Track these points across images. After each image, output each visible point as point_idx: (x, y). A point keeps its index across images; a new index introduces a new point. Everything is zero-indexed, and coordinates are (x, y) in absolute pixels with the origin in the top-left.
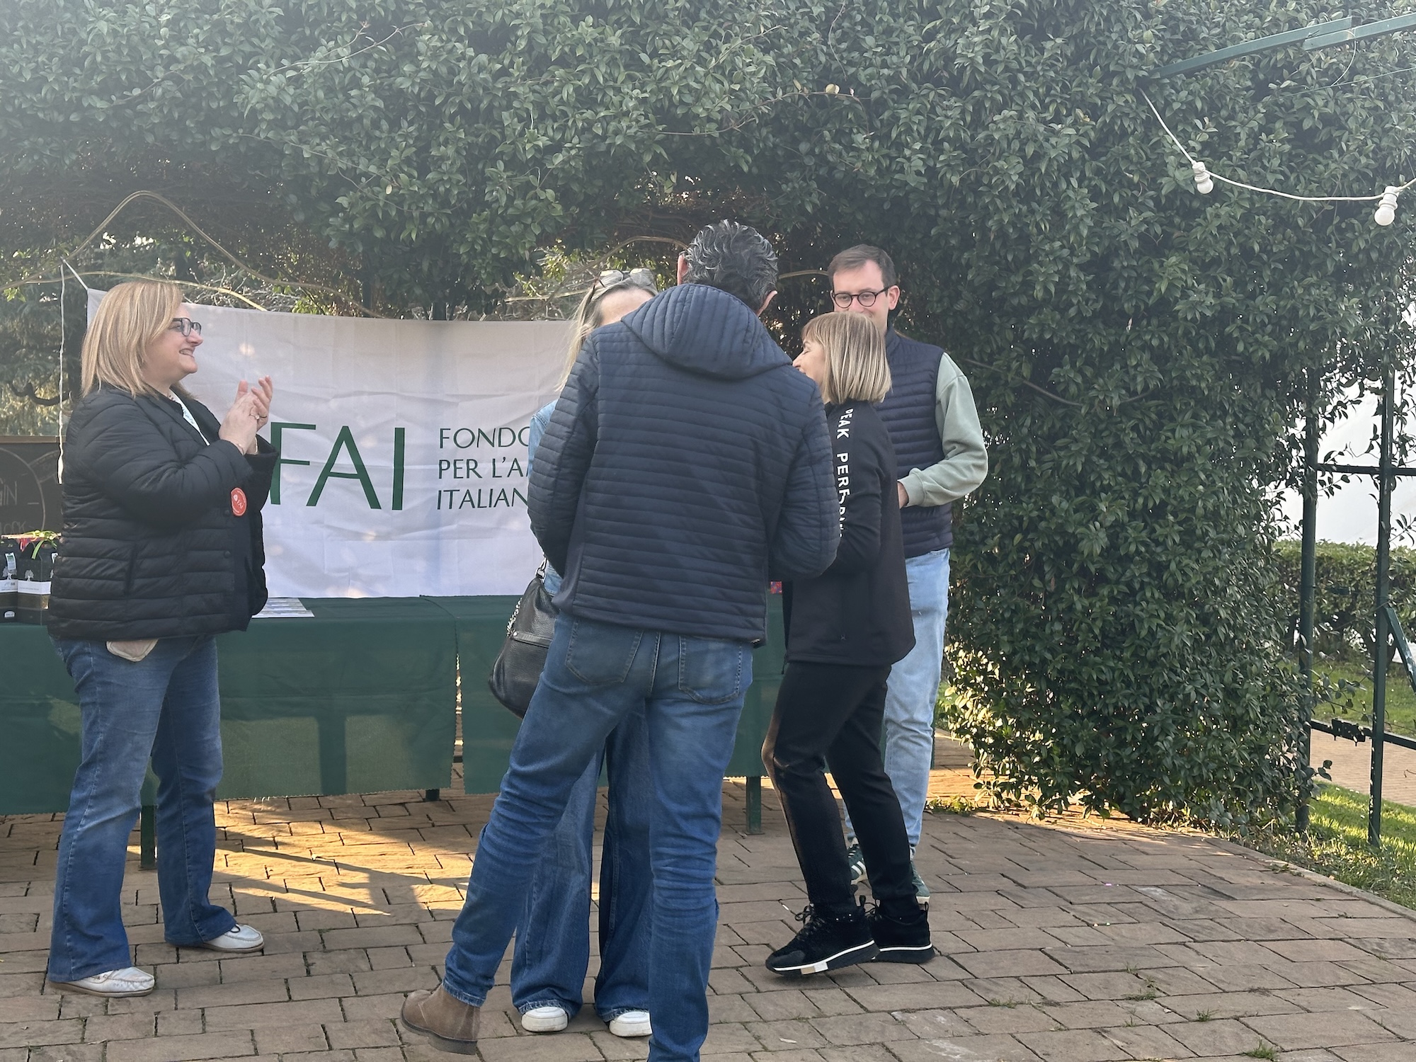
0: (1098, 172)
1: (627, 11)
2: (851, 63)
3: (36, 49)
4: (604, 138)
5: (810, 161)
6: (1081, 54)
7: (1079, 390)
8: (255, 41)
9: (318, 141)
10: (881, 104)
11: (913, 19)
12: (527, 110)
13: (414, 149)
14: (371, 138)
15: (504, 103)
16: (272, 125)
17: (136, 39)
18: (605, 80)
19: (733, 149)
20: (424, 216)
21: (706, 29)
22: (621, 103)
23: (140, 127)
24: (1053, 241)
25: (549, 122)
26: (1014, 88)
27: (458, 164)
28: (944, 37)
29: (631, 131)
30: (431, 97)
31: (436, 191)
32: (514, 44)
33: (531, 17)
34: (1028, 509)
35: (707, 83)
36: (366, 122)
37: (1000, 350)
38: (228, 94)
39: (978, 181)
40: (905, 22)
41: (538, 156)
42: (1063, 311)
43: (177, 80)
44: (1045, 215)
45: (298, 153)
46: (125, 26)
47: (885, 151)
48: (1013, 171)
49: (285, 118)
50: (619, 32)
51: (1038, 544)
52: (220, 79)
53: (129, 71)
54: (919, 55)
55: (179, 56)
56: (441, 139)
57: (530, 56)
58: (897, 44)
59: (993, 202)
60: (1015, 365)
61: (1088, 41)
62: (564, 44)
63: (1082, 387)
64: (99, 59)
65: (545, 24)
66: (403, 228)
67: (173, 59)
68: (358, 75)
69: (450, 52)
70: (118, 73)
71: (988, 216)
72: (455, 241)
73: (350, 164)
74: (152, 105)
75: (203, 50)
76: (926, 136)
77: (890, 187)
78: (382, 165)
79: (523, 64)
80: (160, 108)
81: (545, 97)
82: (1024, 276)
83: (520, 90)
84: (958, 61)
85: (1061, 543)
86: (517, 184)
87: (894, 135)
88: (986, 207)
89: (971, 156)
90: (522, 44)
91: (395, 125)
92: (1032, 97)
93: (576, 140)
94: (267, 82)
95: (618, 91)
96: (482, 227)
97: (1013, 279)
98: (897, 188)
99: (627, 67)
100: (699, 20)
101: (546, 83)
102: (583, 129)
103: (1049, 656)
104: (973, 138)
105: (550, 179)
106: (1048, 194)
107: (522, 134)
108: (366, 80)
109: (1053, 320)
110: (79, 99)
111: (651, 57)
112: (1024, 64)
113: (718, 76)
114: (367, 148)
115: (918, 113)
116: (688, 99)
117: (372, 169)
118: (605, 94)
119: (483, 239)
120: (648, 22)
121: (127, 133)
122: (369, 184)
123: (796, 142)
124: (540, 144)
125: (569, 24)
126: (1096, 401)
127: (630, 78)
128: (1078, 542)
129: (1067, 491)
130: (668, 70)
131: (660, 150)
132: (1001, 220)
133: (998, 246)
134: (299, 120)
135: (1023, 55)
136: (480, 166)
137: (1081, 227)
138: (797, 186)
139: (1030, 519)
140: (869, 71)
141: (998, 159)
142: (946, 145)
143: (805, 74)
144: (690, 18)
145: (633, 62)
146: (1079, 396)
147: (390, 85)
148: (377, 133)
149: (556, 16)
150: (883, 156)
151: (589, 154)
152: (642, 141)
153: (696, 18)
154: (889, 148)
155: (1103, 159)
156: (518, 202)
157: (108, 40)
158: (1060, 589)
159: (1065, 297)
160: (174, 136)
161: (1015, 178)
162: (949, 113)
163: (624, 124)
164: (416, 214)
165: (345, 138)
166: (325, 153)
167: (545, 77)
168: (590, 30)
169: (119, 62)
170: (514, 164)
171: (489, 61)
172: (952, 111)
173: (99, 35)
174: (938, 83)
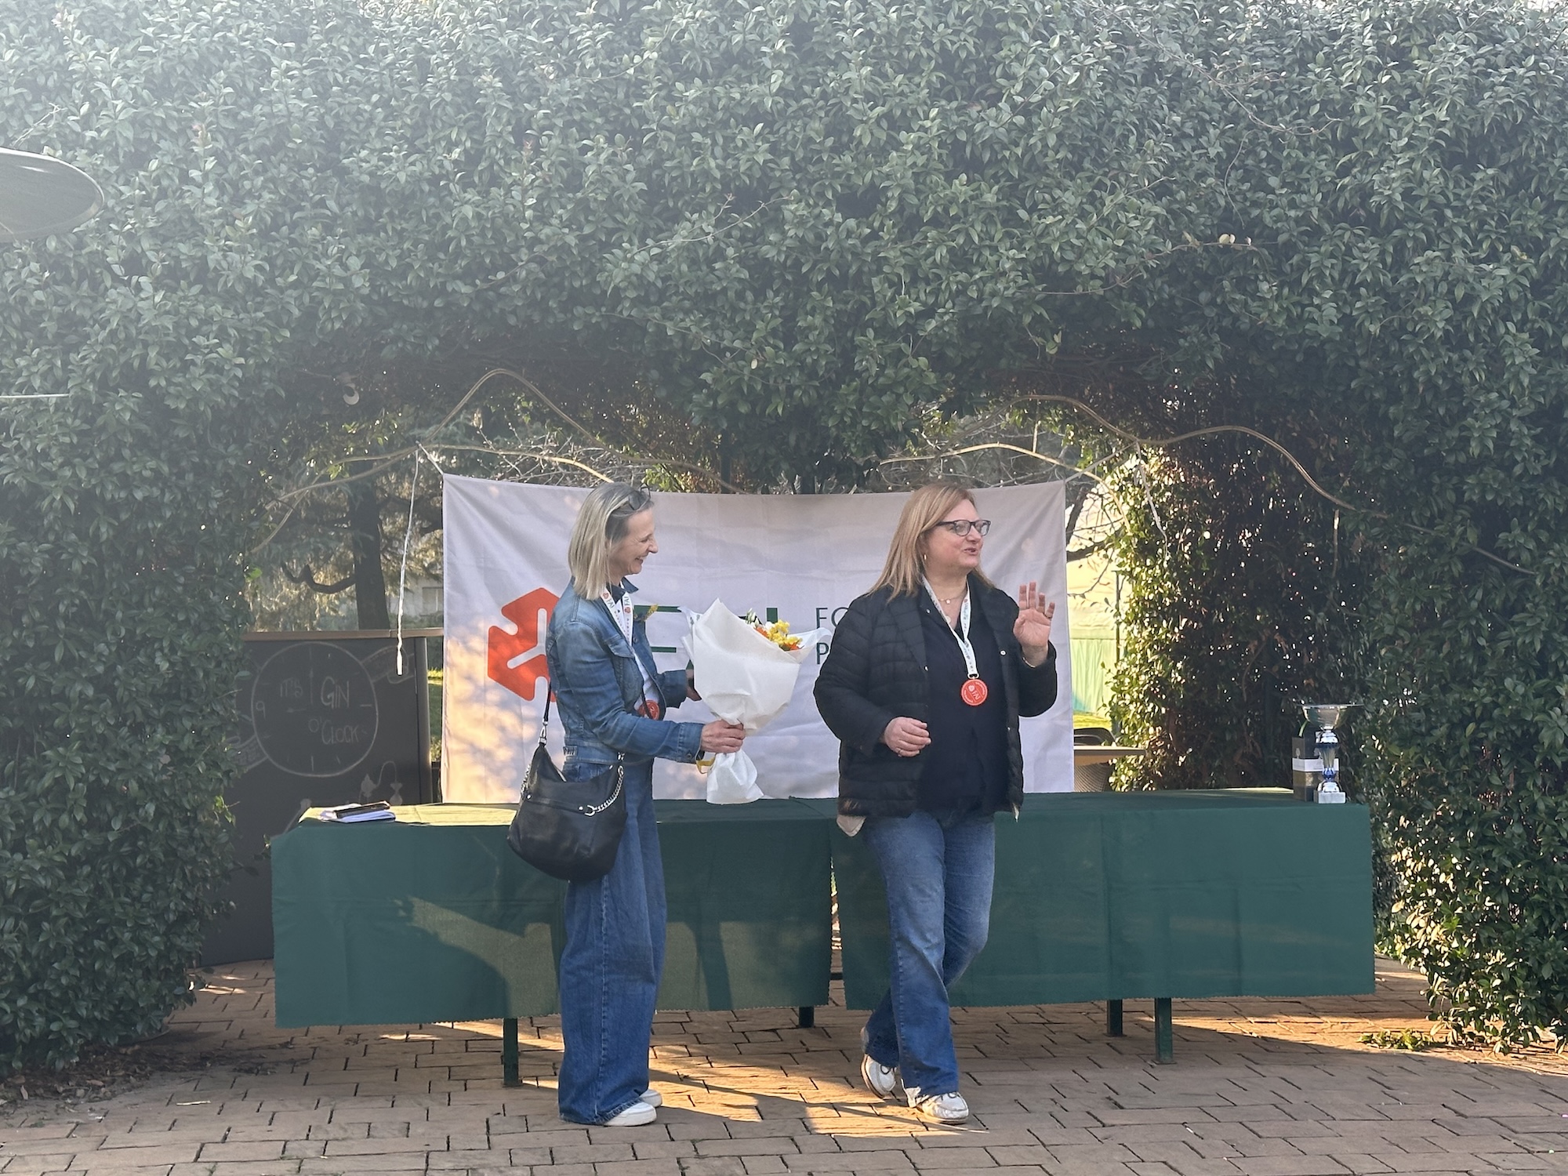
0: (1543, 313)
1: (1004, 164)
2: (1255, 204)
3: (400, 234)
4: (980, 300)
5: (1210, 312)
6: (1521, 182)
7: (1533, 557)
8: (619, 217)
9: (681, 316)
10: (1290, 248)
11: (1325, 152)
12: (899, 276)
13: (780, 320)
14: (735, 310)
15: (874, 267)
16: (635, 302)
17: (500, 221)
18: (981, 239)
19: (1124, 303)
20: (790, 389)
21: (1090, 179)
22: (998, 262)
23: (502, 311)
24: (1489, 391)
25: (922, 286)
26: (1441, 224)
27: (826, 332)
28: (1361, 172)
29: (1009, 293)
30: (798, 264)
31: (803, 362)
32: (884, 205)
33: (903, 177)
34: (1481, 692)
35: (1090, 238)
36: (731, 294)
37: (1442, 514)
38: (591, 272)
39: (1402, 328)
40: (1318, 155)
41: (911, 322)
42: (1508, 470)
43: (541, 261)
44: (1479, 363)
45: (661, 330)
46: (488, 209)
47: (1296, 298)
48: (1438, 318)
49: (648, 294)
50: (996, 188)
51: (1492, 735)
52: (583, 258)
53: (492, 254)
54: (1331, 193)
55: (542, 237)
56: (809, 307)
57: (902, 216)
58: (1307, 180)
59: (1418, 351)
60: (1459, 530)
61: (1529, 169)
62: (936, 203)
63: (1537, 554)
64: (464, 243)
65: (916, 182)
66: (769, 402)
67: (536, 241)
68: (723, 245)
69: (819, 216)
70: (482, 257)
71: (1414, 366)
72: (823, 413)
73: (714, 338)
74: (516, 288)
75: (566, 230)
76: (1342, 280)
77: (1304, 335)
78: (747, 338)
79: (894, 225)
80: (524, 289)
81: (917, 260)
82: (1461, 431)
83: (891, 254)
84: (1375, 198)
85: (1519, 733)
86: (888, 351)
87: (1304, 280)
88: (1411, 357)
89: (1393, 303)
90: (893, 206)
91: (760, 295)
92: (1460, 234)
93: (949, 305)
94: (632, 260)
95: (994, 250)
96: (851, 398)
97: (1449, 433)
98: (1310, 338)
99: (1004, 223)
100: (1082, 169)
101: (918, 245)
102: (958, 291)
103: (1508, 864)
104: (1395, 280)
105: (922, 347)
106: (1485, 341)
107: (893, 299)
108: (730, 252)
109: (1495, 479)
110: (444, 284)
111: (1030, 212)
112: (1452, 197)
113: (1103, 229)
114: (732, 320)
115: (1332, 256)
116: (1070, 256)
117: (737, 344)
118: (981, 254)
119: (852, 411)
120: (1027, 175)
121: (489, 315)
122: (733, 359)
123: (1196, 291)
124: (912, 310)
125: (942, 181)
126: (1552, 571)
127: (1009, 235)
128: (1538, 732)
129: (1528, 675)
130: (1047, 226)
131: (1040, 310)
132: (1428, 372)
133: (1429, 398)
134: (662, 295)
135: (1451, 186)
136: (849, 334)
137: (1522, 376)
138: (1195, 340)
139: (1485, 706)
140: (1275, 212)
141: (1425, 303)
142: (1363, 290)
143: (1202, 220)
144: (1072, 168)
145: (1010, 219)
146: (1532, 565)
147: (755, 254)
148: (742, 305)
149: (928, 174)
150: (1294, 304)
151: (964, 320)
152: (1022, 301)
153: (1079, 168)
154: (1300, 295)
155: (1550, 297)
156: (889, 371)
157: (473, 224)
158: (1520, 786)
159: (1507, 454)
160: (536, 318)
161: (1441, 325)
162: (1366, 256)
163: (1000, 286)
164: (782, 387)
165: (709, 311)
166: (688, 329)
167: (917, 238)
168: (964, 189)
169: (484, 245)
170: (885, 331)
171: (858, 227)
172: (1368, 253)
173: (465, 219)
174: (1355, 222)
